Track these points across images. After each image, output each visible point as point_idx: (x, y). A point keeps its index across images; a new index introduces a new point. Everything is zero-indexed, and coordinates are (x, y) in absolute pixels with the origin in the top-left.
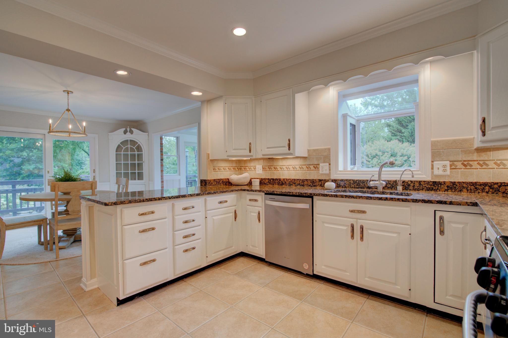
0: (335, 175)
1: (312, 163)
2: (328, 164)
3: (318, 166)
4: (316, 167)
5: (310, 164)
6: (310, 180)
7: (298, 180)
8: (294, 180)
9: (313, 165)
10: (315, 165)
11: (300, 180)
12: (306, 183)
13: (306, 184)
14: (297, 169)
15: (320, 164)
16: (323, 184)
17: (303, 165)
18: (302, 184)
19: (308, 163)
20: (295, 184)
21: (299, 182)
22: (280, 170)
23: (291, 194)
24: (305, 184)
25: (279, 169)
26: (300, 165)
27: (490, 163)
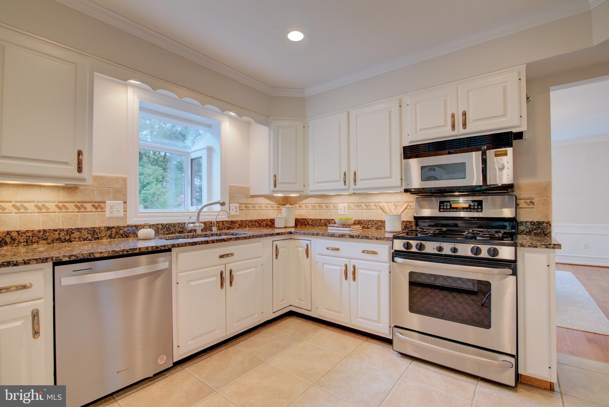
0: (135, 219)
1: (89, 200)
2: (122, 202)
3: (102, 205)
4: (98, 206)
5: (83, 200)
6: (86, 229)
7: (56, 231)
8: (41, 233)
9: (91, 202)
10: (95, 202)
11: (62, 230)
12: (76, 235)
13: (77, 237)
14: (49, 209)
15: (108, 202)
16: (114, 234)
17: (66, 202)
18: (67, 237)
19: (78, 199)
21: (59, 234)
24: (75, 238)
26: (58, 202)
27: (257, 206)
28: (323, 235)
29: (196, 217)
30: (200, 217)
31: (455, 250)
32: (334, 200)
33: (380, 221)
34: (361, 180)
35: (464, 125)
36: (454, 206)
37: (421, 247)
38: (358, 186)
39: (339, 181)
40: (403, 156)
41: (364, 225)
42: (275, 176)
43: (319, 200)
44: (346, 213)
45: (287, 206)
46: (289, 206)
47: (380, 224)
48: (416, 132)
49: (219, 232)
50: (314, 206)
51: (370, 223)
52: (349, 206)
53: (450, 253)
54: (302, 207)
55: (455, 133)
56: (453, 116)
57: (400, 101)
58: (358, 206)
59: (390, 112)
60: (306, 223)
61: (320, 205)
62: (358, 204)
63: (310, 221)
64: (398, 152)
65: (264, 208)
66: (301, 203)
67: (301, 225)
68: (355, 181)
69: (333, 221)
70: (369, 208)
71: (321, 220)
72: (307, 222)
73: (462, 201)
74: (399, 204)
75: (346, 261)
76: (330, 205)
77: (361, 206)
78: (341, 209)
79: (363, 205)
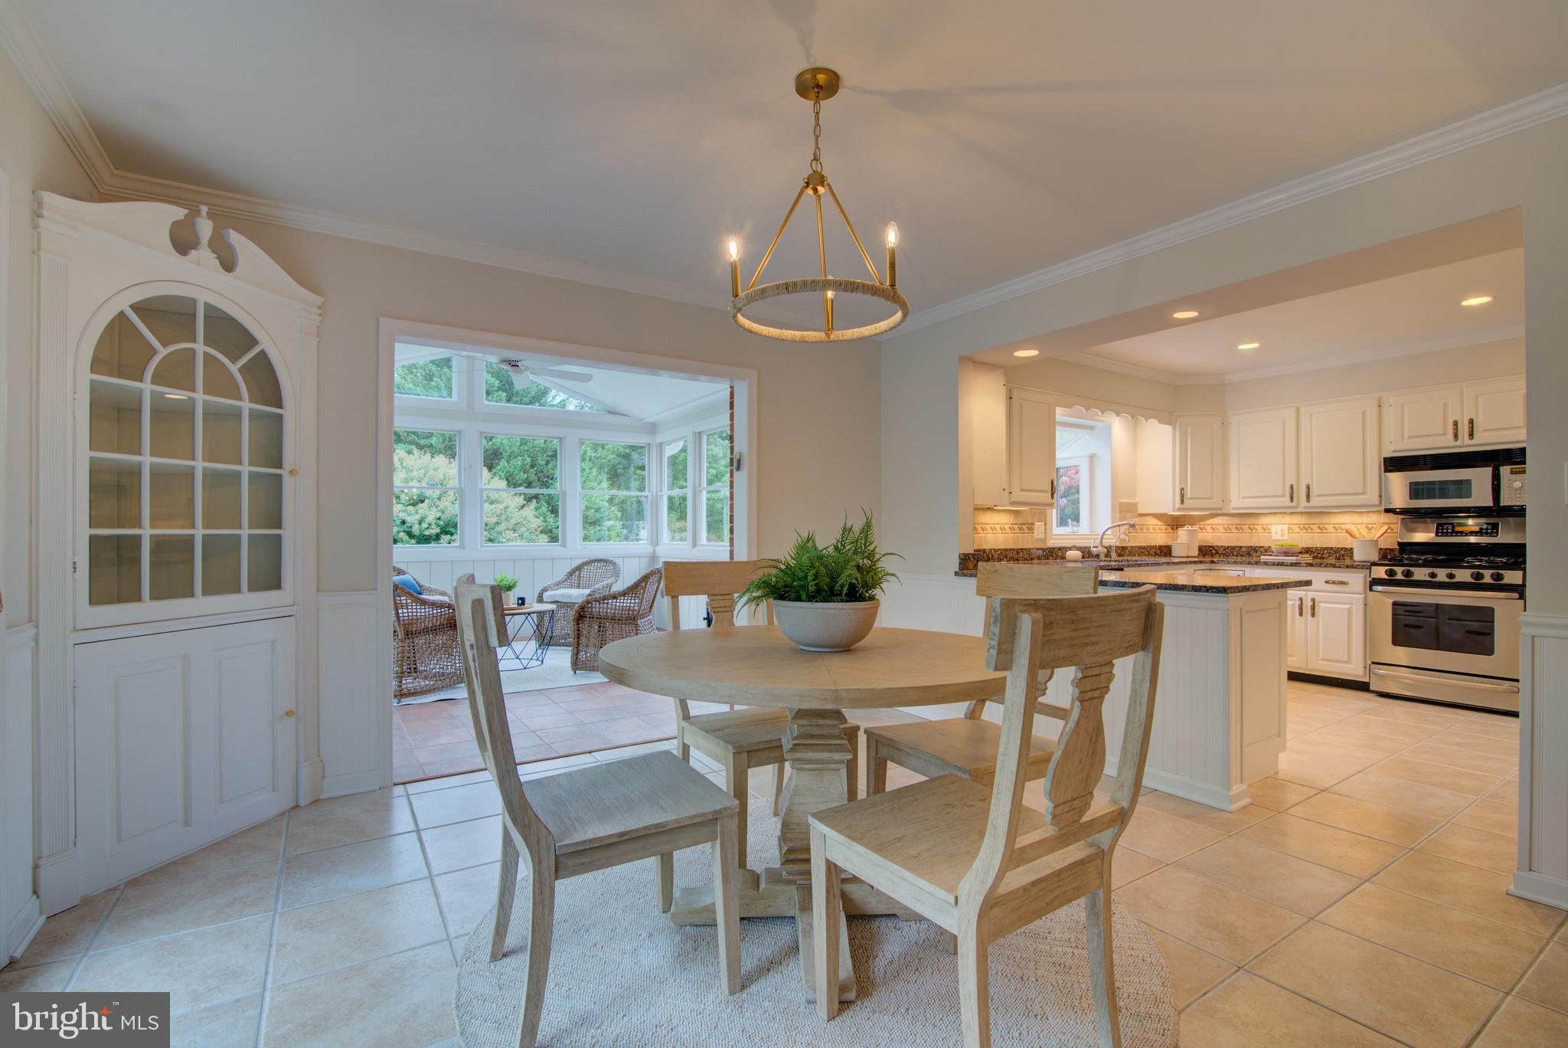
0: (1052, 541)
1: (1025, 522)
2: (1044, 524)
3: (1033, 527)
4: (1031, 529)
5: (1022, 522)
6: (1026, 549)
7: (1011, 550)
8: (1005, 552)
9: (1027, 525)
10: (1029, 524)
11: (1014, 550)
12: (1021, 555)
14: (1006, 530)
15: (1036, 523)
17: (1014, 525)
18: (1017, 557)
19: (1020, 521)
20: (1006, 558)
21: (1013, 553)
22: (982, 532)
24: (1020, 558)
25: (980, 531)
26: (1011, 525)
27: (1144, 527)
28: (1266, 564)
29: (1099, 541)
30: (1104, 541)
31: (1451, 576)
32: (1264, 520)
33: (1342, 549)
34: (1318, 496)
35: (1471, 435)
36: (1458, 529)
37: (1408, 574)
38: (1311, 504)
39: (1283, 496)
40: (1383, 469)
41: (1315, 554)
42: (1182, 489)
43: (1236, 520)
44: (1286, 538)
45: (1185, 528)
46: (1190, 528)
47: (1342, 552)
48: (1403, 439)
49: (1118, 559)
50: (1228, 528)
51: (1325, 551)
52: (1289, 529)
53: (1447, 580)
54: (1206, 530)
55: (1458, 443)
56: (1456, 423)
57: (1380, 399)
58: (1307, 528)
59: (1364, 414)
60: (1214, 552)
61: (1238, 527)
62: (1307, 526)
63: (1222, 549)
64: (1374, 465)
65: (1152, 531)
66: (1203, 523)
67: (1204, 555)
68: (1308, 496)
69: (1262, 549)
70: (1324, 531)
71: (1241, 547)
72: (1216, 550)
73: (1471, 523)
74: (1375, 526)
75: (1301, 594)
76: (1256, 527)
77: (1311, 528)
78: (1276, 533)
79: (1315, 528)
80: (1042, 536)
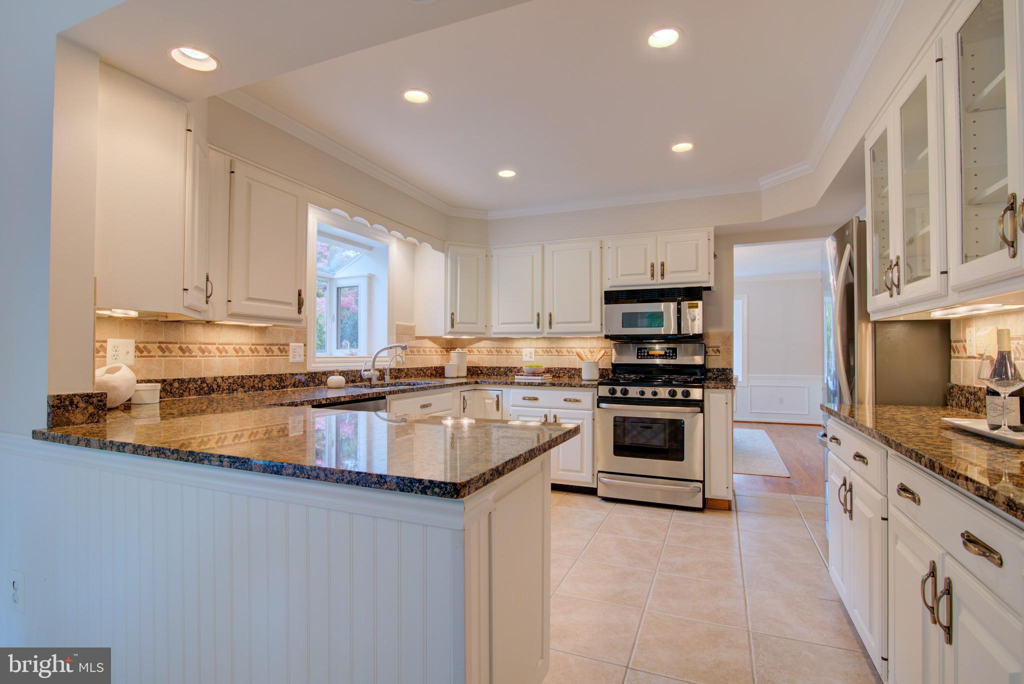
0: (314, 365)
1: (275, 342)
2: (303, 344)
3: (286, 348)
4: (283, 349)
5: (271, 342)
6: (275, 375)
7: (250, 377)
8: (240, 380)
9: (277, 345)
10: (281, 345)
11: (256, 377)
12: (267, 382)
13: (268, 385)
14: (244, 352)
15: (291, 344)
16: (297, 383)
17: (257, 345)
18: (260, 385)
19: (267, 340)
20: (243, 387)
21: (254, 381)
22: (200, 354)
23: (367, 397)
24: (266, 386)
25: (196, 352)
26: (252, 345)
27: (421, 350)
28: (519, 384)
29: (371, 364)
30: (376, 364)
31: (655, 393)
32: (517, 344)
33: (573, 368)
34: (557, 323)
35: (662, 275)
36: (651, 353)
37: (625, 392)
38: (553, 330)
39: (531, 323)
40: (604, 301)
41: (554, 374)
42: (453, 314)
43: (496, 344)
44: (533, 359)
45: (457, 351)
46: (460, 351)
47: (573, 372)
48: (617, 277)
49: (393, 381)
50: (490, 350)
51: (561, 371)
52: (536, 352)
53: (651, 397)
54: (473, 352)
55: (654, 282)
56: (652, 266)
57: (601, 242)
58: (548, 351)
59: (590, 253)
60: (479, 372)
61: (498, 349)
62: (548, 350)
63: (485, 370)
64: (598, 297)
65: (428, 353)
66: (470, 346)
67: (472, 375)
68: (550, 323)
69: (515, 370)
70: (560, 354)
71: (500, 368)
72: (481, 371)
73: (658, 348)
74: (595, 350)
75: (546, 411)
76: (511, 350)
77: (551, 351)
78: (526, 355)
79: (554, 351)
80: (302, 359)
